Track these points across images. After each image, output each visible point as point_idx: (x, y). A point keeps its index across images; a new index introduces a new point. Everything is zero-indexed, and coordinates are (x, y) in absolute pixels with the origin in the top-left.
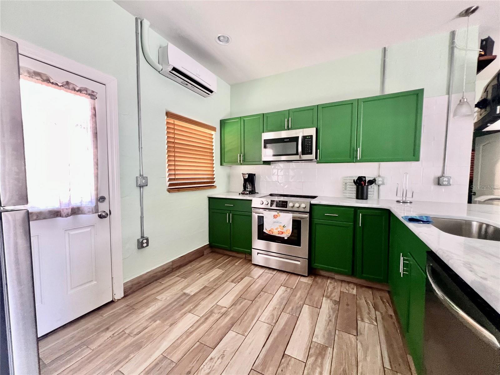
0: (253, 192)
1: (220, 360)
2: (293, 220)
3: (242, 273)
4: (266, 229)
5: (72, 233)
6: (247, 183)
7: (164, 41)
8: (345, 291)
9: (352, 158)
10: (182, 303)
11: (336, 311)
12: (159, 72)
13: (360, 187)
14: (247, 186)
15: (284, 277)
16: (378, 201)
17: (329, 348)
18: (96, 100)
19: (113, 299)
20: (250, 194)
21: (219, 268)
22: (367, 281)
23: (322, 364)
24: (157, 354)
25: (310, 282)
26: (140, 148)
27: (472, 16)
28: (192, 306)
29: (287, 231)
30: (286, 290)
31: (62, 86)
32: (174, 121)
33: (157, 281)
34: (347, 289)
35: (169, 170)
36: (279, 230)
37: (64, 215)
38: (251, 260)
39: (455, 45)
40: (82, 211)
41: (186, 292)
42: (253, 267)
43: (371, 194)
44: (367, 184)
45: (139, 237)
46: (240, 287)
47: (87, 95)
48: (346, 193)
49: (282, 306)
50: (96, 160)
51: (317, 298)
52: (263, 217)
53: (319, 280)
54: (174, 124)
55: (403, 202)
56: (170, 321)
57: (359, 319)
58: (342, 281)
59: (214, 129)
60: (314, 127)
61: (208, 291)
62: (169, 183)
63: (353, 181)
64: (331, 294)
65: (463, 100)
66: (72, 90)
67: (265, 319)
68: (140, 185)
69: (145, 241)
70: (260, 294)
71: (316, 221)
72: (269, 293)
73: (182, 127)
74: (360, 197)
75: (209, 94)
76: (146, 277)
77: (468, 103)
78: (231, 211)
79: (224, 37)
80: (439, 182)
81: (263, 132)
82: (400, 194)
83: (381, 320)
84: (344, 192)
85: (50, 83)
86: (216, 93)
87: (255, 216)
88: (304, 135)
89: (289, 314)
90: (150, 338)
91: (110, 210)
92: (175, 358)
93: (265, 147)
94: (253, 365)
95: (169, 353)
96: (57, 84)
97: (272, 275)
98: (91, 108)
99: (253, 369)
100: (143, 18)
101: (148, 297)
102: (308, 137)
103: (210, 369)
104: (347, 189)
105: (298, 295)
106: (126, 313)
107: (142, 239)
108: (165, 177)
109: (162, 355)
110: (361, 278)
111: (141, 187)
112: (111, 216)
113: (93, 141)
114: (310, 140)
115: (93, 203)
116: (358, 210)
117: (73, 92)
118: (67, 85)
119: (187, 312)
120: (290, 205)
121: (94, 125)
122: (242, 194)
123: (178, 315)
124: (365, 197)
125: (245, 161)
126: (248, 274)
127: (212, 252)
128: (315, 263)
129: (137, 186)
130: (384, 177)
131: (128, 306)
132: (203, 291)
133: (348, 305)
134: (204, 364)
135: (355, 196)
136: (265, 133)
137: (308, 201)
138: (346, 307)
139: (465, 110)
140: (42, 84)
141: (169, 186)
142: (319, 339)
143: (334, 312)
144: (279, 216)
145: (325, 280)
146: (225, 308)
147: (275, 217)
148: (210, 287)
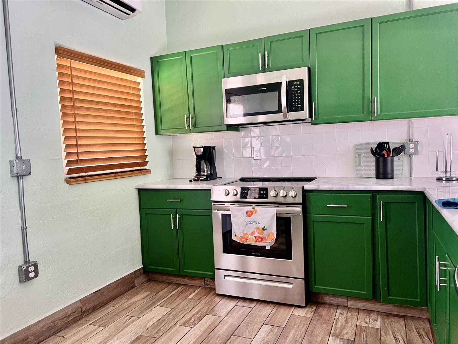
0: (212, 177)
2: (277, 218)
3: (201, 309)
4: (236, 236)
6: (203, 162)
8: (363, 324)
9: (366, 114)
13: (381, 159)
14: (202, 167)
15: (268, 310)
16: (410, 179)
20: (207, 180)
21: (161, 305)
22: (396, 306)
25: (309, 315)
26: (14, 111)
29: (269, 235)
30: (272, 331)
32: (71, 63)
33: (57, 335)
34: (366, 322)
35: (67, 146)
36: (257, 234)
38: (214, 289)
42: (217, 299)
43: (399, 170)
44: (391, 155)
45: (21, 262)
46: (198, 331)
48: (361, 170)
51: (319, 339)
52: (230, 216)
53: (324, 311)
54: (71, 68)
55: (447, 180)
58: (358, 310)
59: (140, 73)
60: (305, 66)
62: (68, 168)
63: (370, 151)
64: (341, 331)
68: (17, 174)
69: (31, 269)
70: (230, 340)
71: (313, 216)
72: (245, 336)
73: (86, 71)
74: (381, 176)
75: (128, 14)
76: (37, 328)
78: (177, 209)
81: (224, 78)
82: (441, 168)
84: (358, 168)
86: (140, 12)
87: (217, 216)
88: (289, 80)
93: (228, 101)
97: (250, 309)
102: (295, 83)
104: (362, 164)
105: (291, 335)
107: (26, 266)
108: (61, 159)
110: (387, 302)
111: (19, 177)
114: (299, 88)
116: (378, 196)
120: (272, 193)
122: (195, 180)
124: (389, 176)
125: (196, 126)
126: (211, 311)
127: (149, 280)
128: (315, 285)
129: (12, 176)
130: (418, 142)
135: (374, 175)
136: (227, 79)
137: (301, 186)
141: (67, 174)
144: (256, 213)
145: (332, 310)
147: (249, 214)
148: (147, 337)
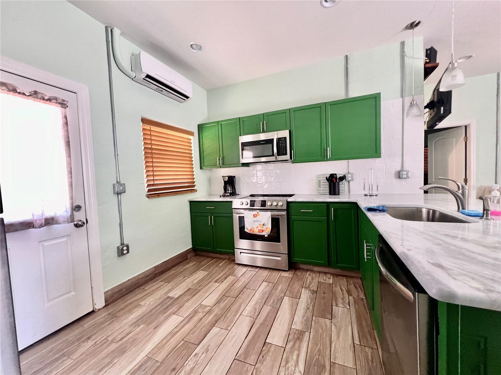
0: (233, 194)
1: (204, 355)
2: (271, 218)
3: (226, 272)
4: (247, 229)
5: (46, 244)
6: (228, 185)
7: (136, 49)
8: (322, 281)
9: (323, 158)
10: (165, 306)
11: (314, 300)
12: (132, 79)
13: (332, 183)
14: (227, 188)
15: (266, 273)
16: (349, 196)
17: (307, 333)
18: (67, 108)
19: (93, 309)
20: (230, 196)
21: (202, 270)
22: (341, 270)
23: (299, 347)
24: (141, 356)
25: (291, 276)
26: (116, 155)
27: (416, 29)
28: (176, 308)
29: (266, 229)
30: (268, 285)
31: (30, 95)
32: (150, 127)
33: (140, 287)
34: (324, 280)
35: (148, 176)
36: (260, 228)
37: (37, 226)
38: (234, 260)
39: (405, 53)
40: (56, 222)
41: (170, 296)
42: (236, 266)
43: (342, 190)
44: (338, 181)
45: (119, 244)
46: (224, 285)
47: (57, 104)
48: (320, 190)
49: (264, 299)
50: (69, 169)
51: (296, 290)
52: (243, 217)
53: (299, 273)
54: (150, 130)
55: (370, 196)
56: (154, 325)
57: (334, 304)
58: (320, 272)
59: (191, 134)
60: (287, 129)
61: (192, 292)
62: (148, 189)
63: (325, 179)
64: (309, 285)
65: (414, 103)
66: (40, 99)
67: (248, 313)
68: (117, 192)
69: (125, 248)
70: (243, 291)
71: (293, 217)
72: (252, 289)
73: (159, 132)
74: (332, 193)
75: (185, 100)
76: (127, 284)
77: (417, 105)
78: (212, 213)
79: (196, 45)
80: (399, 175)
81: (240, 136)
82: (367, 188)
83: (353, 303)
84: (318, 189)
85: (17, 92)
86: (192, 99)
87: (236, 217)
88: (278, 137)
89: (271, 306)
90: (134, 342)
91: (86, 219)
92: (160, 358)
93: (243, 150)
94: (236, 355)
95: (153, 355)
96: (24, 94)
97: (255, 273)
98: (62, 116)
99: (236, 359)
100: (113, 27)
101: (131, 303)
102: (282, 139)
103: (195, 364)
104: (322, 186)
105: (280, 288)
106: (108, 321)
107: (122, 247)
108: (144, 183)
109: (146, 357)
110: (337, 267)
111: (118, 194)
112: (87, 225)
113: (66, 150)
114: (284, 142)
115: (68, 212)
116: (330, 205)
117: (42, 101)
118: (35, 94)
119: (171, 314)
120: (269, 204)
121: (66, 134)
122: (223, 196)
123: (162, 318)
124: (337, 192)
125: (224, 164)
126: (232, 273)
127: (196, 255)
128: (294, 258)
129: (114, 193)
130: (353, 173)
131: (109, 314)
132: (187, 293)
133: (324, 293)
134: (189, 359)
135: (328, 192)
136: (242, 136)
137: (285, 199)
138: (323, 295)
139: (415, 111)
140: (8, 94)
141: (148, 192)
142: (298, 325)
143: (312, 301)
144: (259, 215)
145: (304, 272)
146: (209, 307)
147: (255, 216)
148: (194, 289)
